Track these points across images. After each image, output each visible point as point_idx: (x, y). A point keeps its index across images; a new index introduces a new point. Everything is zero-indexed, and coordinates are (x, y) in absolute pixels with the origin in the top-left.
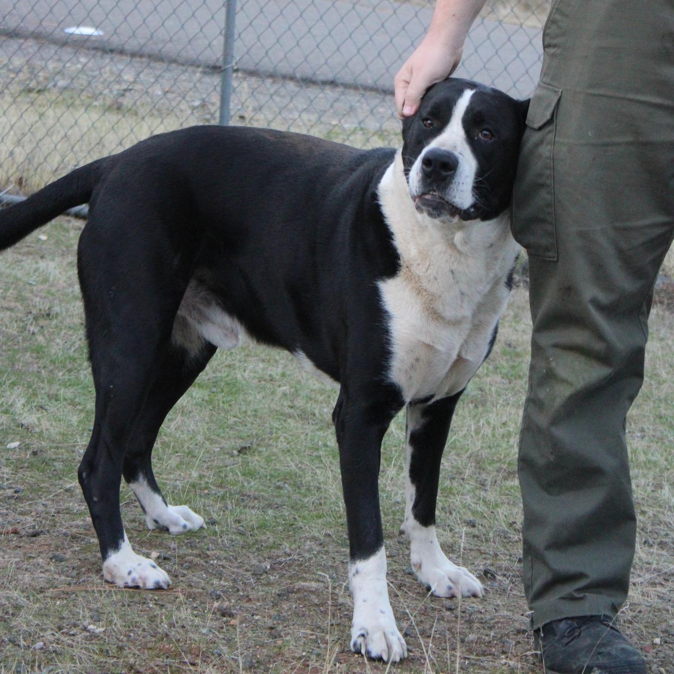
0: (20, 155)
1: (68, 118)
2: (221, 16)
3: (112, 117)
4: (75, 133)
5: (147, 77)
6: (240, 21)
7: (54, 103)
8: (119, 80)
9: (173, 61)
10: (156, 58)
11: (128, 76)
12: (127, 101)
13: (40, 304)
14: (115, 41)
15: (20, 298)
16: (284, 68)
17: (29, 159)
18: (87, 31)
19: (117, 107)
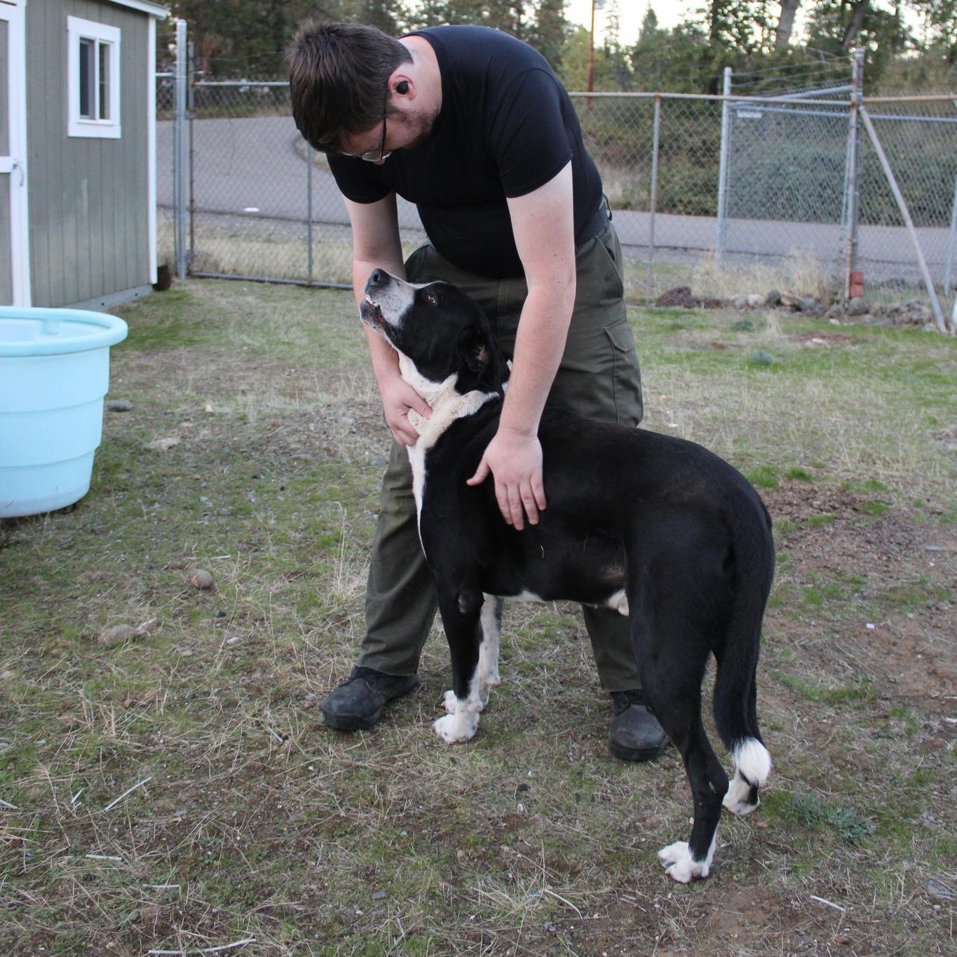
0: (233, 260)
1: (251, 245)
2: (306, 202)
3: (266, 245)
4: (254, 250)
5: (280, 227)
6: (314, 202)
7: (244, 240)
8: (268, 229)
9: (290, 220)
10: (283, 219)
11: (272, 228)
12: (273, 237)
13: (247, 310)
14: (266, 213)
15: (240, 309)
16: (339, 220)
17: (237, 262)
18: (255, 210)
19: (268, 241)
